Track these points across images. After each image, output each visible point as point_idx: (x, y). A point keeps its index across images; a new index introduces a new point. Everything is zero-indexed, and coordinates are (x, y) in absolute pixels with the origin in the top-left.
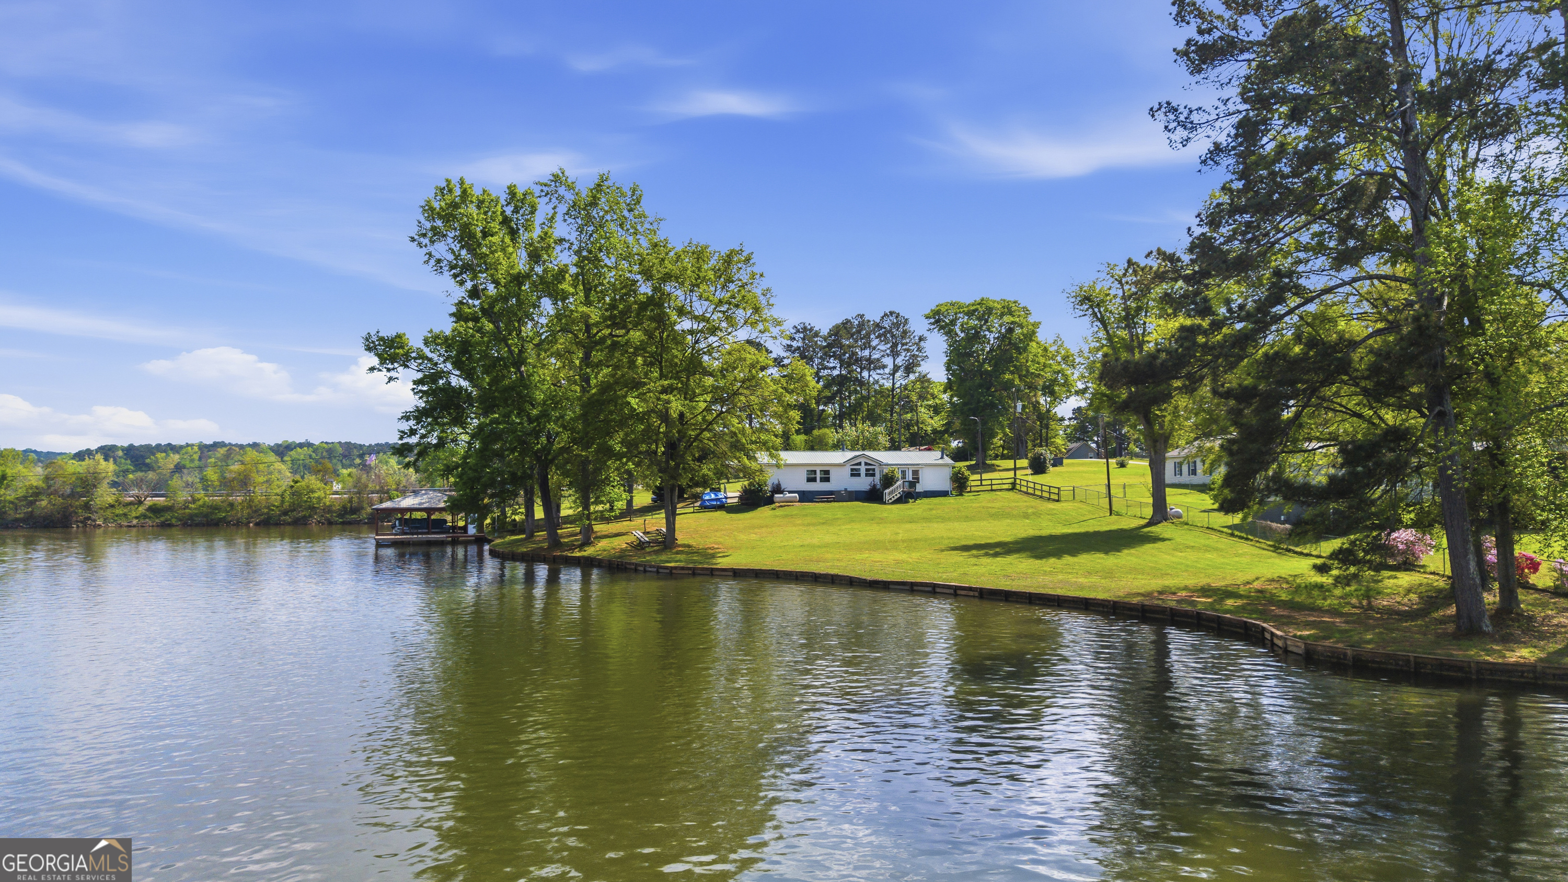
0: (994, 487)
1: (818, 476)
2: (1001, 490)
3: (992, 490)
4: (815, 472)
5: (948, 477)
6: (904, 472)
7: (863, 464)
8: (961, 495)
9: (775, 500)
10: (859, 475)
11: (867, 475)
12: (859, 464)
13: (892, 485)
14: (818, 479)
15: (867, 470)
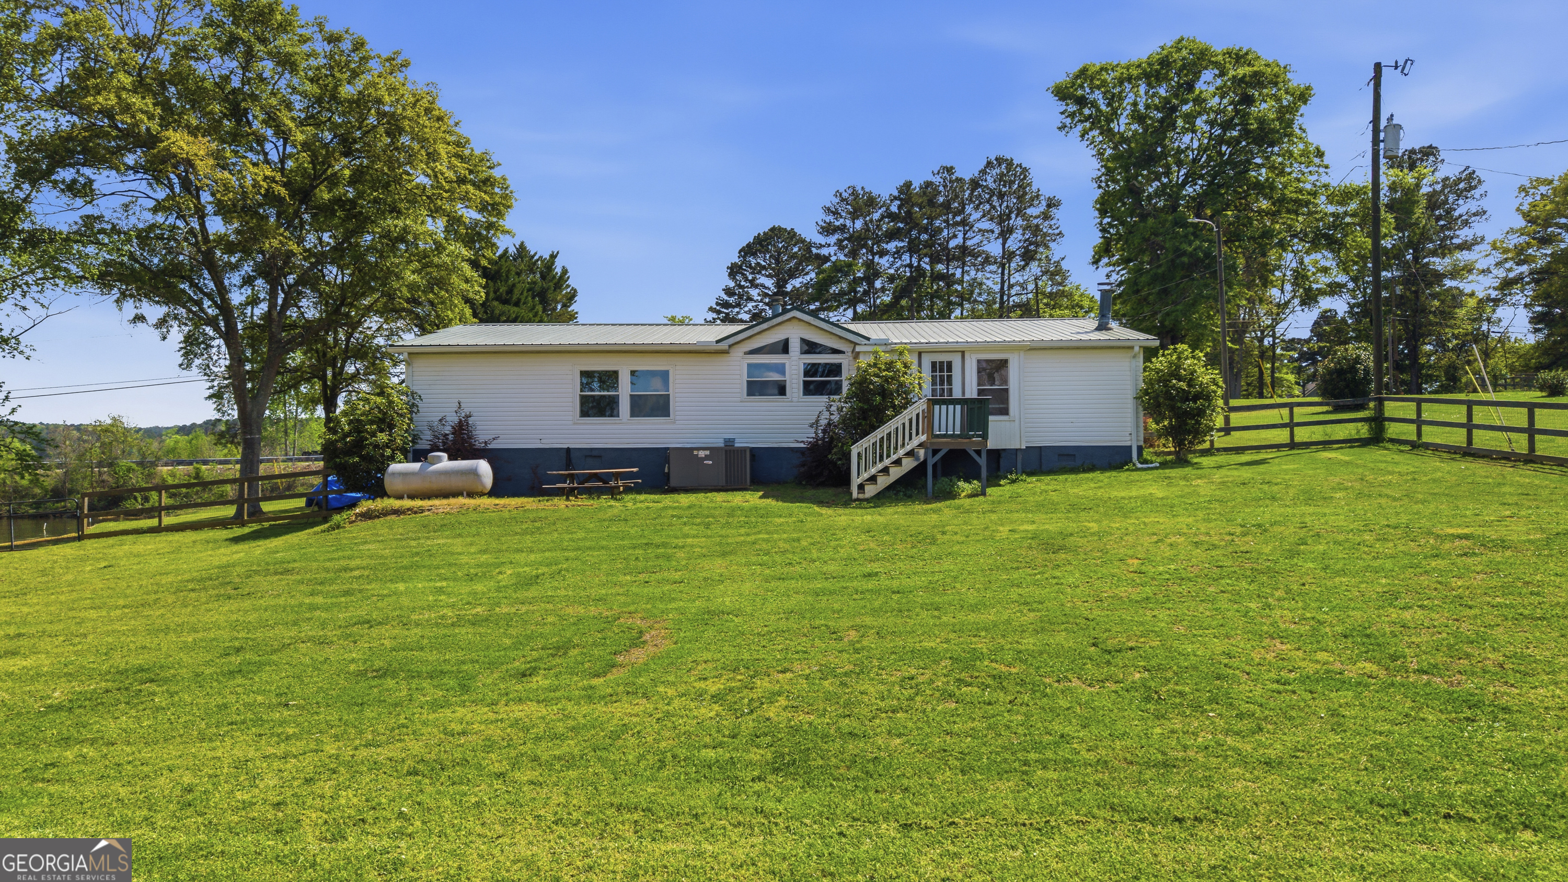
0: (1302, 434)
1: (624, 391)
2: (1326, 444)
3: (1293, 445)
4: (609, 378)
5: (1129, 394)
6: (941, 371)
7: (795, 346)
8: (1181, 461)
9: (390, 484)
10: (781, 389)
11: (810, 389)
12: (784, 347)
13: (882, 422)
14: (624, 406)
15: (811, 370)
